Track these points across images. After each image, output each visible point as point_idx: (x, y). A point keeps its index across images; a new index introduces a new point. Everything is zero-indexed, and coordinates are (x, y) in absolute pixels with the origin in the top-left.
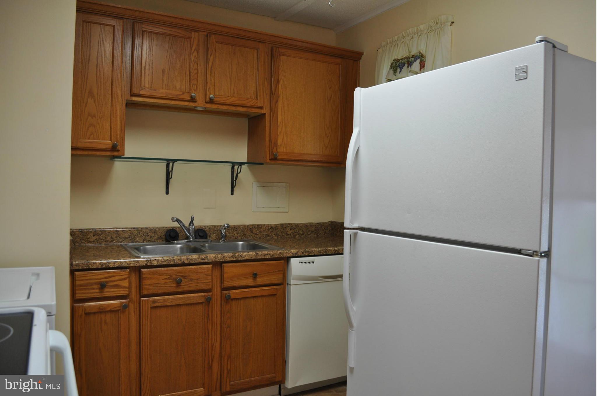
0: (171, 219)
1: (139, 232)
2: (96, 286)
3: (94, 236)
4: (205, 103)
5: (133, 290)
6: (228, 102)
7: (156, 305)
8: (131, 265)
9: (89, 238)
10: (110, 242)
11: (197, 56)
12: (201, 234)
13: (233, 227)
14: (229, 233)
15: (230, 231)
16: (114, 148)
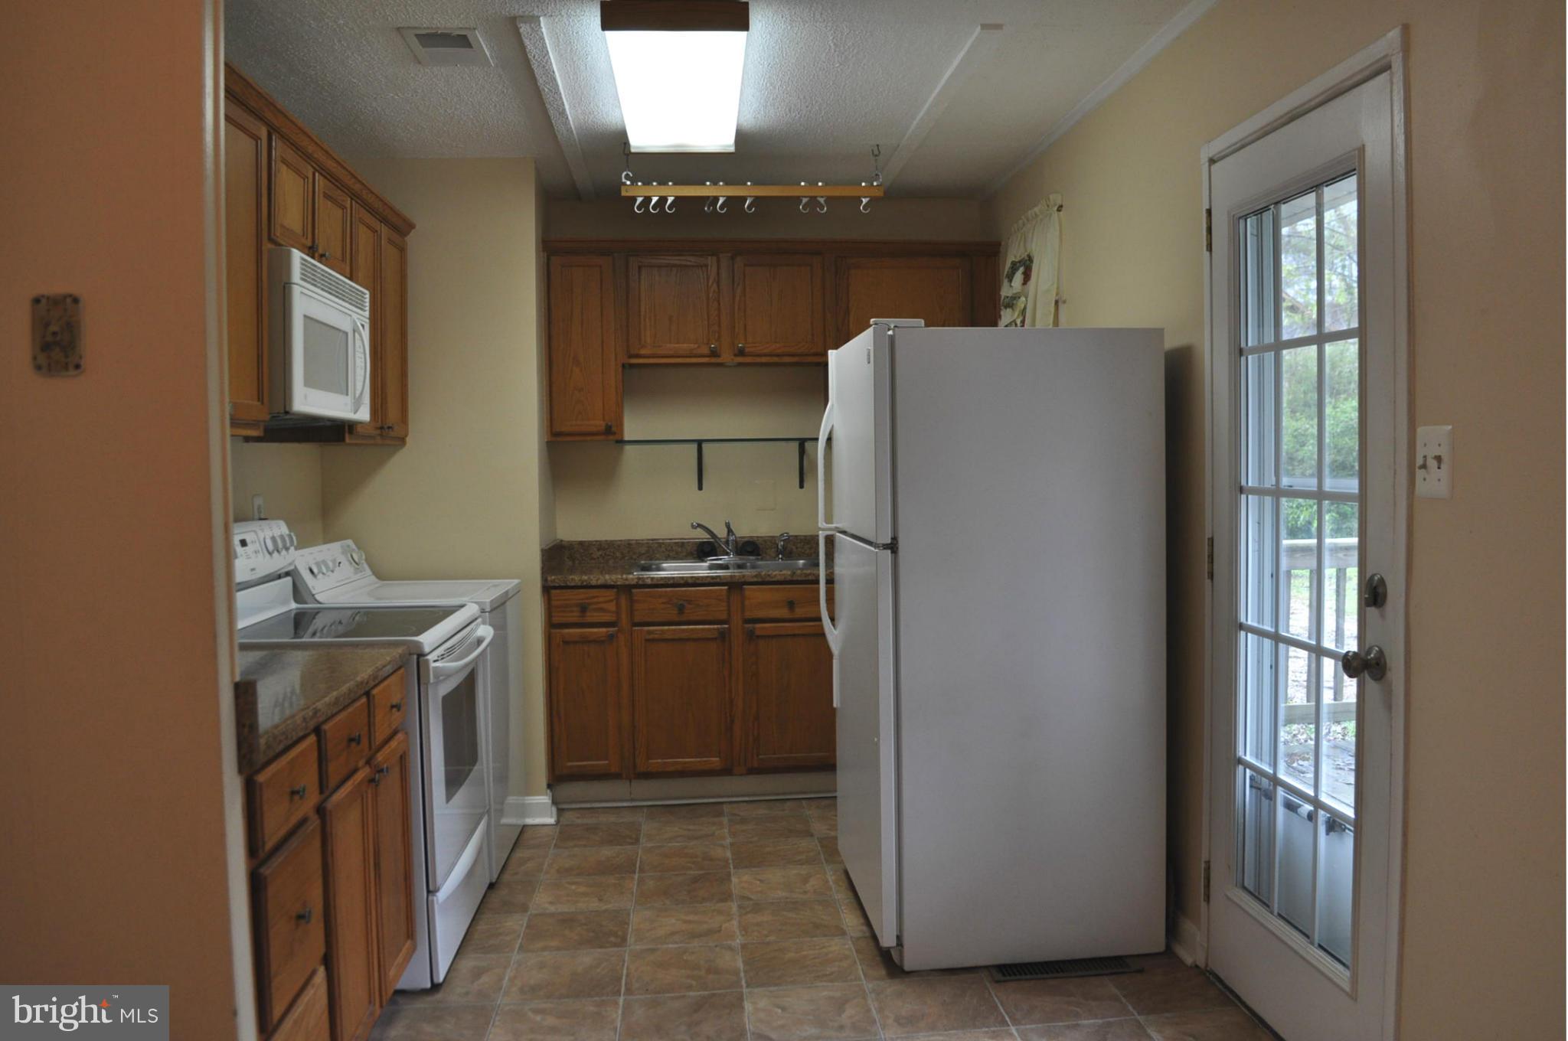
0: (690, 525)
1: (660, 545)
2: (575, 609)
3: (598, 550)
4: (732, 357)
5: (624, 616)
6: (766, 351)
7: (651, 637)
8: (619, 583)
9: (592, 554)
10: (621, 560)
11: (717, 290)
12: (749, 549)
13: (802, 538)
14: (797, 548)
15: (799, 545)
16: (608, 431)
